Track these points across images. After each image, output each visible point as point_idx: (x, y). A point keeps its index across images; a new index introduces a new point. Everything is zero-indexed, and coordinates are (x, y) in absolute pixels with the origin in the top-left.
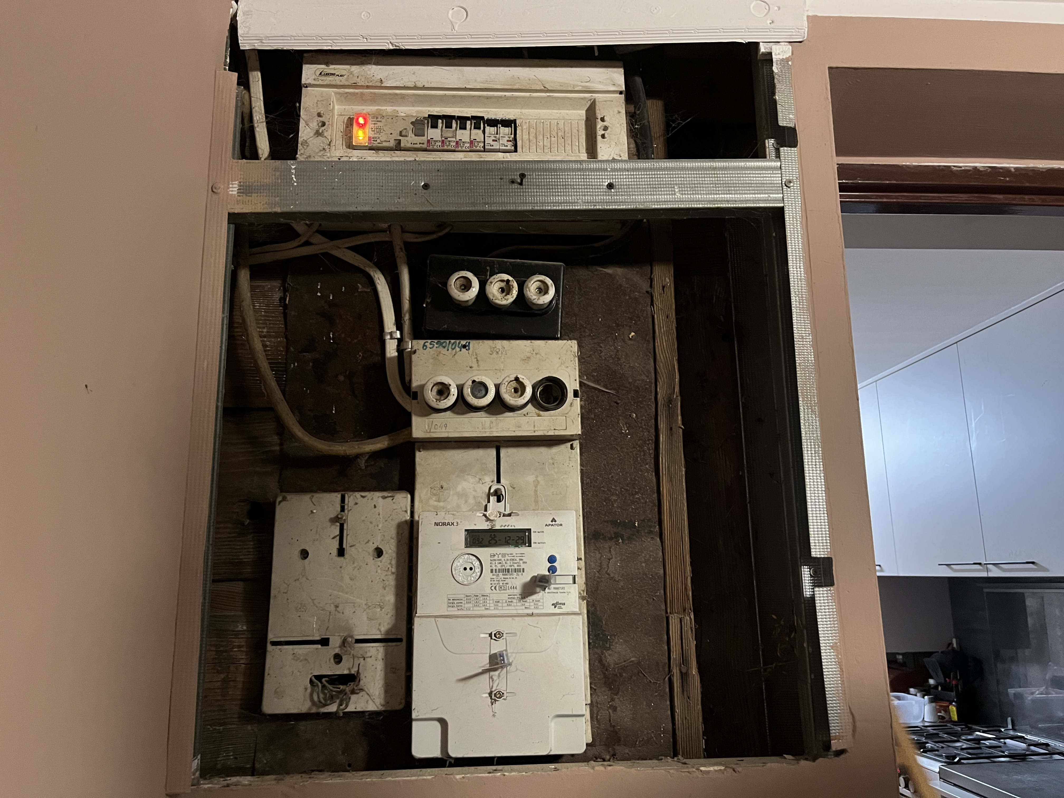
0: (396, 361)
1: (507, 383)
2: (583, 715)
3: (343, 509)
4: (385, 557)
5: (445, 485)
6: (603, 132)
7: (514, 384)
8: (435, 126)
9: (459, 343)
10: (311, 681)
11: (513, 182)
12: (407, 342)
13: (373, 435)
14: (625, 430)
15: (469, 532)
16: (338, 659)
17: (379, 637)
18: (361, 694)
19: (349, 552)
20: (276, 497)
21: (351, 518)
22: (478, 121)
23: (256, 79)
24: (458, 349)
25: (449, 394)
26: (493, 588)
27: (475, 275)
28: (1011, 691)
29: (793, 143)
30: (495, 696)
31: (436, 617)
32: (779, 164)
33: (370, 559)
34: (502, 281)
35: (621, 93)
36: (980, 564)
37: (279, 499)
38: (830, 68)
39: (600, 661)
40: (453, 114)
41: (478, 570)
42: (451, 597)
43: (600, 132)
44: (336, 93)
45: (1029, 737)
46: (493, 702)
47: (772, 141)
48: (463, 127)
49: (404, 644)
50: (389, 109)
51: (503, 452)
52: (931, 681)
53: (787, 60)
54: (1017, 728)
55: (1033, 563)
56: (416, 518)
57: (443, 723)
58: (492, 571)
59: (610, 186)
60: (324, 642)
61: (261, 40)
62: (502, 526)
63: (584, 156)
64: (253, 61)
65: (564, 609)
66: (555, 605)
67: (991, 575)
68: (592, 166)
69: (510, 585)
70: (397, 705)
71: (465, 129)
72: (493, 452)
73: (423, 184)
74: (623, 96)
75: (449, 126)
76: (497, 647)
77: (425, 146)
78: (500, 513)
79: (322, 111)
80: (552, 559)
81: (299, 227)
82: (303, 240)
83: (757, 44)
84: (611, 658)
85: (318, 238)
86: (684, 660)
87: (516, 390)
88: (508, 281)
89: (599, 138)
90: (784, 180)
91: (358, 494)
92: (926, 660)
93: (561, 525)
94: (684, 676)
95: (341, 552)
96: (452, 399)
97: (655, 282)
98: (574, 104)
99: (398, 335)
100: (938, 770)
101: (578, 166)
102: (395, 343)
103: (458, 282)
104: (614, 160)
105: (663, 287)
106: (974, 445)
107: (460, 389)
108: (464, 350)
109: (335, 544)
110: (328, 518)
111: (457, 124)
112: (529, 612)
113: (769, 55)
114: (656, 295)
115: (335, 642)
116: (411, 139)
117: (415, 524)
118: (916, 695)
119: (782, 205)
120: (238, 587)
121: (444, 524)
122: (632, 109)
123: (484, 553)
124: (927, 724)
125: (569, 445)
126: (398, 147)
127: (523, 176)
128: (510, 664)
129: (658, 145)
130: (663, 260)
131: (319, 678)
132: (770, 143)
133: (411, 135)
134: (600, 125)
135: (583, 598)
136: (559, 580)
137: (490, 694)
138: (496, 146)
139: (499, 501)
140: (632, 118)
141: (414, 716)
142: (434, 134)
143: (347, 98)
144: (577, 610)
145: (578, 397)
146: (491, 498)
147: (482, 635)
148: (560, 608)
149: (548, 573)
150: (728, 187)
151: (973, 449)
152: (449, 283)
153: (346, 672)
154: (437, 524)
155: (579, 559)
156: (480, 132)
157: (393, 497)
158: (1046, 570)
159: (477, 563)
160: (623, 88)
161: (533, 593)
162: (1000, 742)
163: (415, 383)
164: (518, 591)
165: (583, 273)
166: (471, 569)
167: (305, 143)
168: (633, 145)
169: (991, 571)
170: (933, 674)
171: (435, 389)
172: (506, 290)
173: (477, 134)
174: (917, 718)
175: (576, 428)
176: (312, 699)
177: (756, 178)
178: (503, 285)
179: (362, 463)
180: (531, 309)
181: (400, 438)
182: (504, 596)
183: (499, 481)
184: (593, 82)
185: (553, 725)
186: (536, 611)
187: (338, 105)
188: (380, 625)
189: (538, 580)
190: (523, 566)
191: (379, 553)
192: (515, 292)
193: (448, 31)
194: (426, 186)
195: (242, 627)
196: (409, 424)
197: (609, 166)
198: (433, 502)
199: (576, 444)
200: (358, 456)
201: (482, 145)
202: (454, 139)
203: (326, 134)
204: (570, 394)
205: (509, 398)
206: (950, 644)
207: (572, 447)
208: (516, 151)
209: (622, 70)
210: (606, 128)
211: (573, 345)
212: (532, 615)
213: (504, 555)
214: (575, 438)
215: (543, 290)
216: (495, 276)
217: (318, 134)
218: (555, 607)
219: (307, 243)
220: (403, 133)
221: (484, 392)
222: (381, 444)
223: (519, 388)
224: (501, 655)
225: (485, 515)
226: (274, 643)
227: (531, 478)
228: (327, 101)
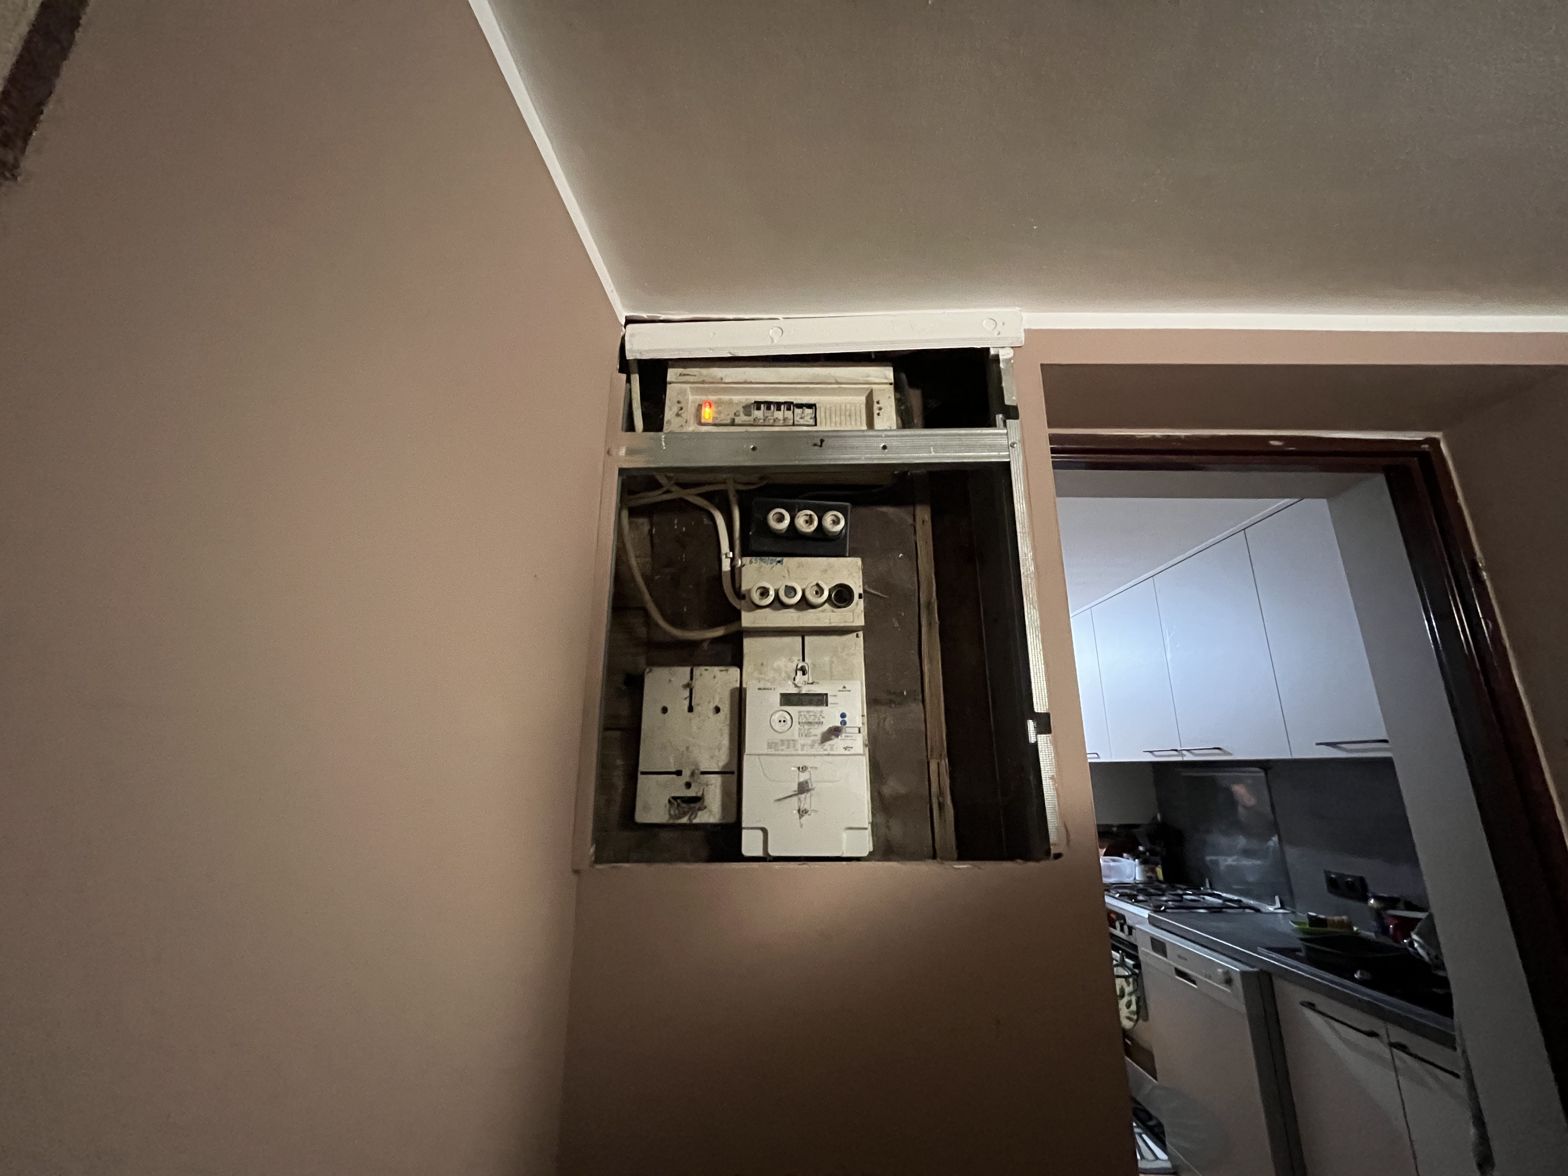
0: (729, 574)
1: (810, 588)
2: (866, 829)
3: (692, 678)
4: (721, 713)
5: (765, 663)
6: (878, 411)
7: (816, 588)
8: (759, 409)
9: (775, 560)
10: (669, 801)
11: (815, 445)
12: (738, 561)
13: (713, 625)
14: (897, 625)
15: (783, 695)
16: (688, 785)
17: (717, 770)
18: (705, 811)
19: (696, 709)
20: (645, 670)
21: (697, 684)
22: (789, 405)
23: (636, 378)
24: (774, 564)
25: (768, 595)
26: (800, 735)
27: (787, 510)
28: (1208, 858)
29: (1016, 416)
30: (802, 812)
31: (759, 755)
32: (1005, 431)
33: (711, 713)
34: (806, 515)
35: (891, 384)
36: (1176, 750)
37: (647, 670)
38: (1042, 365)
39: (879, 793)
40: (772, 401)
41: (789, 723)
42: (770, 741)
43: (876, 411)
44: (690, 388)
45: (1224, 895)
46: (801, 816)
47: (1001, 416)
48: (779, 409)
49: (735, 776)
50: (726, 398)
51: (807, 638)
52: (1141, 848)
53: (1010, 359)
54: (1213, 887)
55: (1219, 749)
56: (744, 686)
57: (764, 831)
58: (799, 723)
59: (884, 447)
60: (679, 773)
61: (641, 353)
62: (806, 691)
63: (865, 427)
64: (634, 367)
65: (852, 752)
66: (845, 749)
67: (1185, 759)
68: (871, 433)
69: (813, 733)
70: (732, 819)
71: (780, 410)
72: (799, 639)
73: (752, 447)
74: (892, 386)
75: (769, 408)
76: (803, 777)
77: (752, 423)
78: (805, 682)
79: (681, 399)
80: (843, 716)
81: (662, 480)
82: (665, 489)
83: (988, 349)
84: (887, 791)
85: (675, 488)
86: (941, 793)
87: (817, 593)
88: (811, 516)
89: (875, 415)
90: (1010, 443)
91: (703, 668)
92: (1134, 830)
93: (850, 691)
94: (941, 806)
95: (691, 709)
96: (771, 599)
97: (917, 517)
98: (857, 392)
99: (731, 555)
100: (1147, 916)
101: (861, 434)
102: (729, 560)
103: (775, 516)
104: (886, 430)
105: (923, 522)
106: (1169, 656)
107: (777, 593)
108: (779, 564)
109: (687, 702)
110: (681, 684)
111: (774, 407)
112: (826, 753)
113: (997, 356)
114: (918, 527)
115: (686, 773)
116: (742, 418)
117: (743, 690)
118: (1128, 859)
119: (1008, 460)
120: (617, 734)
121: (765, 689)
122: (898, 396)
123: (793, 710)
124: (1137, 882)
125: (855, 634)
126: (733, 424)
127: (822, 441)
128: (813, 789)
129: (918, 419)
130: (922, 502)
131: (675, 798)
132: (999, 417)
133: (742, 414)
134: (876, 406)
135: (866, 746)
136: (848, 730)
137: (799, 811)
138: (802, 422)
139: (804, 674)
140: (899, 402)
141: (744, 825)
142: (758, 414)
143: (696, 391)
144: (862, 752)
145: (861, 598)
146: (798, 672)
147: (793, 769)
148: (849, 750)
149: (840, 725)
150: (970, 448)
151: (1168, 660)
152: (768, 518)
153: (694, 795)
154: (759, 689)
155: (863, 716)
156: (790, 413)
157: (727, 670)
158: (1230, 754)
159: (788, 717)
160: (892, 381)
161: (829, 739)
162: (1199, 897)
163: (744, 588)
164: (819, 738)
165: (863, 511)
166: (784, 721)
167: (669, 421)
168: (900, 422)
169: (1185, 755)
170: (1141, 841)
171: (759, 591)
172: (809, 521)
173: (789, 414)
174: (1129, 877)
175: (860, 622)
176: (670, 815)
177: (988, 441)
178: (807, 518)
179: (705, 646)
180: (827, 535)
181: (733, 628)
182: (809, 741)
183: (804, 660)
184: (871, 377)
185: (845, 835)
186: (831, 752)
187: (692, 395)
188: (718, 761)
189: (833, 729)
190: (822, 720)
191: (717, 710)
192: (816, 523)
193: (769, 343)
194: (754, 449)
195: (619, 762)
196: (739, 618)
197: (884, 434)
198: (756, 674)
199: (861, 634)
200: (703, 641)
201: (792, 421)
202: (772, 418)
203: (683, 415)
204: (856, 596)
205: (812, 598)
206: (1155, 818)
207: (857, 636)
208: (816, 425)
209: (891, 369)
210: (880, 409)
211: (858, 561)
212: (829, 755)
213: (808, 712)
214: (858, 629)
215: (836, 522)
216: (801, 512)
217: (678, 415)
218: (846, 750)
219: (668, 492)
220: (737, 414)
221: (793, 594)
222: (719, 632)
223: (819, 591)
224: (807, 782)
225: (795, 684)
226: (643, 773)
227: (827, 659)
228: (683, 392)
